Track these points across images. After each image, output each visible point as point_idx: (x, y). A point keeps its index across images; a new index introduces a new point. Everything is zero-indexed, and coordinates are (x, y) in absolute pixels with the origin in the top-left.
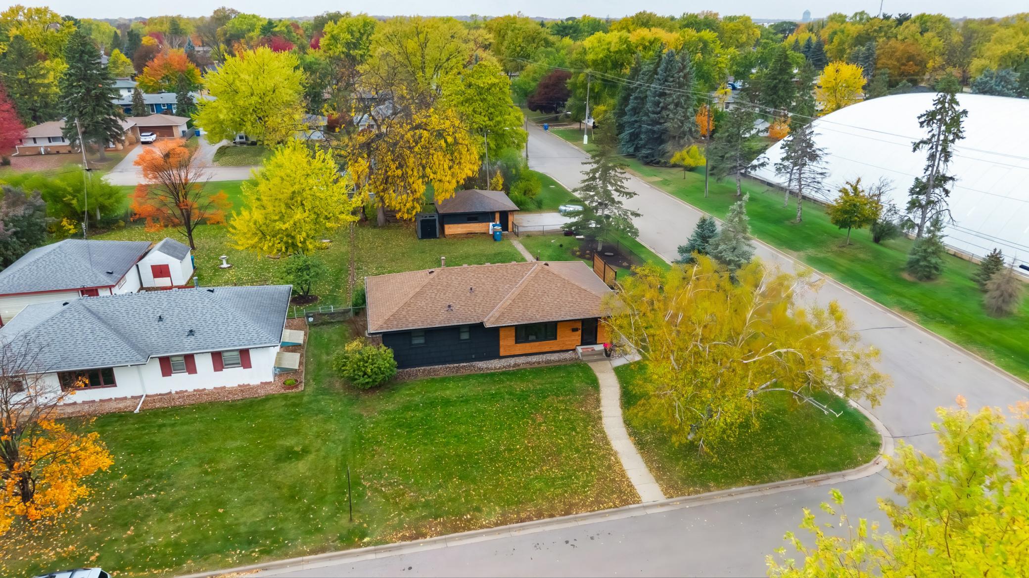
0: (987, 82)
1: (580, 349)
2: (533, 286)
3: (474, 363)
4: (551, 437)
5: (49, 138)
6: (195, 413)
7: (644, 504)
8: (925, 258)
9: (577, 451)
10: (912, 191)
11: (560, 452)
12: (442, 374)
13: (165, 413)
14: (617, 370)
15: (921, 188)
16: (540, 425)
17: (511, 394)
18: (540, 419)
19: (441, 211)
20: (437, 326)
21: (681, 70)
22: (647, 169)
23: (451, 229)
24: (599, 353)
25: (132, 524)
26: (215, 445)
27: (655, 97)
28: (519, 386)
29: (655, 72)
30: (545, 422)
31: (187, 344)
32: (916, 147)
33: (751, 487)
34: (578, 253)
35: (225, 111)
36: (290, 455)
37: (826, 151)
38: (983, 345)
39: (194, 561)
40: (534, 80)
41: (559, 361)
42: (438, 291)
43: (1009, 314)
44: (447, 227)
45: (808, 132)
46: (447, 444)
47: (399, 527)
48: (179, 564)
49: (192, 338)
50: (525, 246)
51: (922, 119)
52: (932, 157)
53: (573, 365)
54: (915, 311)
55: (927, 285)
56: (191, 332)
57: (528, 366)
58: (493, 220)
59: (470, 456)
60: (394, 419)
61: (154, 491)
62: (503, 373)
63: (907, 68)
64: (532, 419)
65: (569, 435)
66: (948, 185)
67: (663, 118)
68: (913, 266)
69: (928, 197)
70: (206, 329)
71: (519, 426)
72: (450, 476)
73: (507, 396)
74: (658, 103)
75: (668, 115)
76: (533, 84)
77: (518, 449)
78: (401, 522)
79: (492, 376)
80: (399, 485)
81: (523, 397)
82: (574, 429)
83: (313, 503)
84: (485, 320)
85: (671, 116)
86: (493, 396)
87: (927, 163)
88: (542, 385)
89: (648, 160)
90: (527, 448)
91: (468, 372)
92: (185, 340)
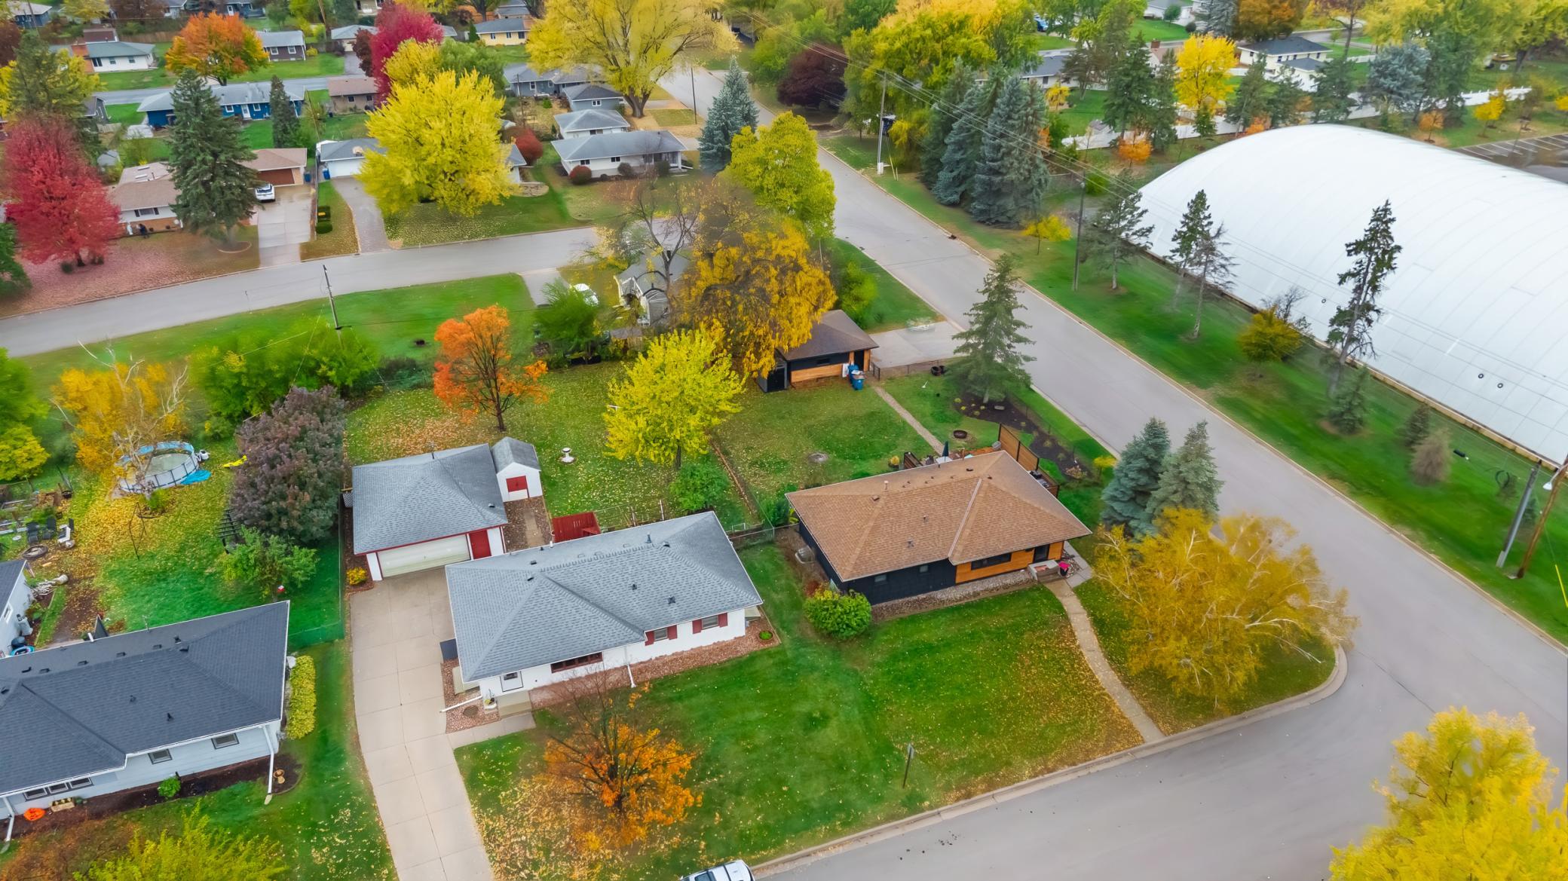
0: (1388, 63)
1: (1032, 567)
2: (986, 509)
3: (933, 594)
4: (1046, 681)
5: (137, 212)
6: (691, 682)
7: (1149, 744)
8: (1349, 411)
9: (1074, 693)
10: (1333, 322)
11: (1058, 697)
12: (908, 612)
13: (661, 684)
14: (1078, 591)
15: (1343, 317)
16: (1029, 667)
17: (988, 633)
18: (1027, 662)
19: (789, 358)
20: (905, 567)
21: (1028, 105)
22: (982, 230)
23: (798, 376)
24: (1054, 572)
25: (715, 810)
26: (737, 718)
27: (995, 139)
28: (994, 622)
29: (992, 102)
30: (1033, 664)
31: (673, 614)
32: (1343, 279)
33: (1235, 717)
34: (963, 408)
35: (408, 172)
36: (813, 723)
37: (1233, 261)
38: (1412, 525)
39: (792, 840)
40: (783, 54)
41: (1017, 584)
42: (892, 523)
43: (1436, 482)
44: (793, 373)
45: (1205, 222)
46: (953, 698)
47: (947, 788)
48: (780, 843)
49: (674, 606)
50: (894, 396)
51: (1351, 248)
52: (1358, 290)
53: (1031, 590)
54: (1342, 479)
55: (1349, 440)
56: (672, 600)
57: (988, 595)
58: (846, 360)
59: (980, 708)
60: (889, 672)
61: (713, 775)
62: (968, 606)
63: (1280, 12)
64: (1020, 661)
65: (1060, 676)
66: (1373, 315)
67: (1006, 167)
68: (1336, 419)
69: (1351, 330)
70: (684, 594)
71: (1011, 670)
72: (969, 733)
73: (985, 636)
74: (998, 148)
75: (1012, 164)
76: (782, 61)
77: (1020, 697)
78: (949, 783)
79: (957, 610)
80: (928, 746)
81: (1000, 635)
82: (1062, 669)
83: (862, 772)
84: (949, 555)
85: (1016, 164)
86: (972, 635)
87: (1353, 296)
88: (1013, 618)
89: (981, 218)
90: (1027, 695)
91: (931, 608)
92: (669, 609)
